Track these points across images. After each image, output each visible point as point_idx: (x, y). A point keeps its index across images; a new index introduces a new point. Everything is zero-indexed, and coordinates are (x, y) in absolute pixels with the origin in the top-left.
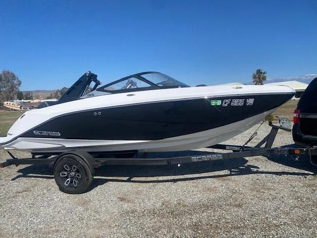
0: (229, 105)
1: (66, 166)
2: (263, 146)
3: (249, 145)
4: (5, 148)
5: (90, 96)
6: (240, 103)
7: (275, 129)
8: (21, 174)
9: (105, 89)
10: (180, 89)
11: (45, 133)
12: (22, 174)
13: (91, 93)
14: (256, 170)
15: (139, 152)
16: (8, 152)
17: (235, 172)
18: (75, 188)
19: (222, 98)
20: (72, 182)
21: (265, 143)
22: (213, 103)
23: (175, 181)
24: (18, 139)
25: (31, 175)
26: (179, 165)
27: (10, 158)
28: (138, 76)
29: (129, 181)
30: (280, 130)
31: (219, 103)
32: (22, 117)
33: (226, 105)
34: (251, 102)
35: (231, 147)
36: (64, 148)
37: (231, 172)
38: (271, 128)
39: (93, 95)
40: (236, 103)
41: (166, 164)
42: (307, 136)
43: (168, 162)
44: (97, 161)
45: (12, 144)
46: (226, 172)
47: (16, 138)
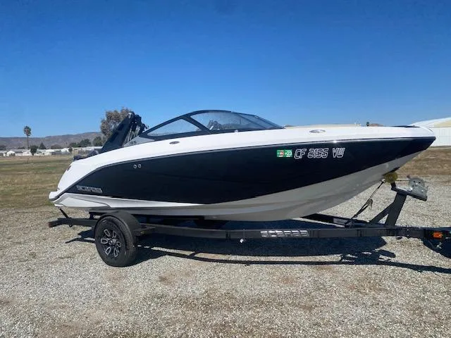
0: (305, 157)
1: (106, 232)
2: (383, 221)
3: (360, 218)
4: (56, 205)
5: (132, 144)
6: (323, 154)
7: (402, 195)
8: (80, 237)
10: (237, 134)
11: (87, 188)
13: (133, 140)
14: (385, 258)
16: (61, 210)
17: (350, 258)
19: (293, 147)
20: (112, 251)
21: (386, 216)
22: (280, 154)
24: (64, 194)
25: (89, 239)
26: (241, 241)
27: (64, 217)
28: (187, 117)
29: (191, 257)
30: (408, 197)
31: (289, 154)
33: (300, 157)
34: (340, 152)
35: (340, 220)
36: (108, 208)
37: (344, 257)
38: (395, 193)
39: (135, 143)
40: (315, 154)
41: (224, 237)
43: (227, 235)
44: (143, 227)
46: (337, 257)
47: (62, 193)
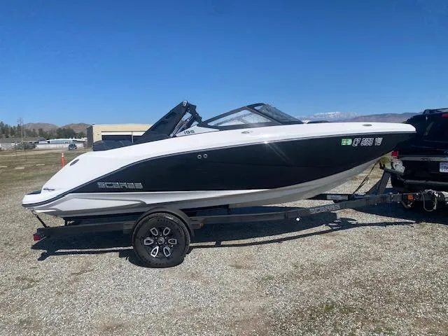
0: (359, 144)
1: (154, 230)
5: (189, 133)
6: (370, 142)
9: (209, 124)
11: (117, 185)
12: (46, 251)
13: (189, 129)
15: (230, 207)
16: (38, 218)
18: (168, 258)
19: (353, 137)
20: (161, 251)
22: (344, 142)
23: (279, 241)
24: (67, 196)
26: (298, 219)
31: (349, 142)
32: (74, 163)
35: (334, 196)
36: (143, 205)
39: (193, 133)
41: (283, 218)
42: (408, 181)
43: (285, 216)
45: (52, 205)
47: (63, 195)
